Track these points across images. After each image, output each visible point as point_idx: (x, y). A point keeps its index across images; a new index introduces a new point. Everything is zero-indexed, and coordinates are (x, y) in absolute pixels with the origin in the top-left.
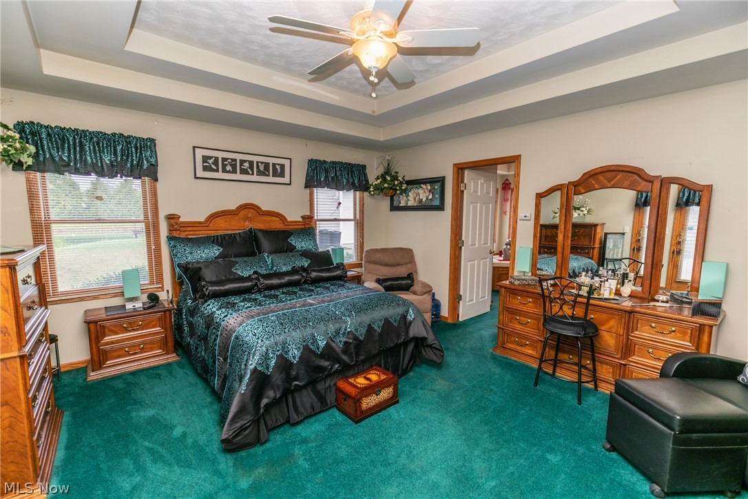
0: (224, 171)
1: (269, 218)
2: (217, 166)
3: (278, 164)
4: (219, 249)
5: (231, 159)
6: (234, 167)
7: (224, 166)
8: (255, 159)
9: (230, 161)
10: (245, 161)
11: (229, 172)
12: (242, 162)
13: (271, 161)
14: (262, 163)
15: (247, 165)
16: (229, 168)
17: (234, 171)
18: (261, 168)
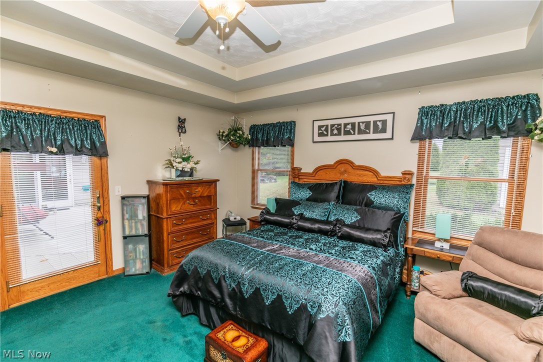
0: (332, 135)
1: (362, 172)
2: (327, 132)
3: (380, 121)
4: (310, 193)
5: (337, 124)
6: (339, 130)
7: (332, 130)
8: (356, 120)
9: (336, 126)
10: (348, 124)
11: (336, 135)
12: (346, 125)
13: (371, 119)
14: (363, 123)
15: (349, 127)
16: (335, 132)
17: (339, 134)
18: (362, 128)
